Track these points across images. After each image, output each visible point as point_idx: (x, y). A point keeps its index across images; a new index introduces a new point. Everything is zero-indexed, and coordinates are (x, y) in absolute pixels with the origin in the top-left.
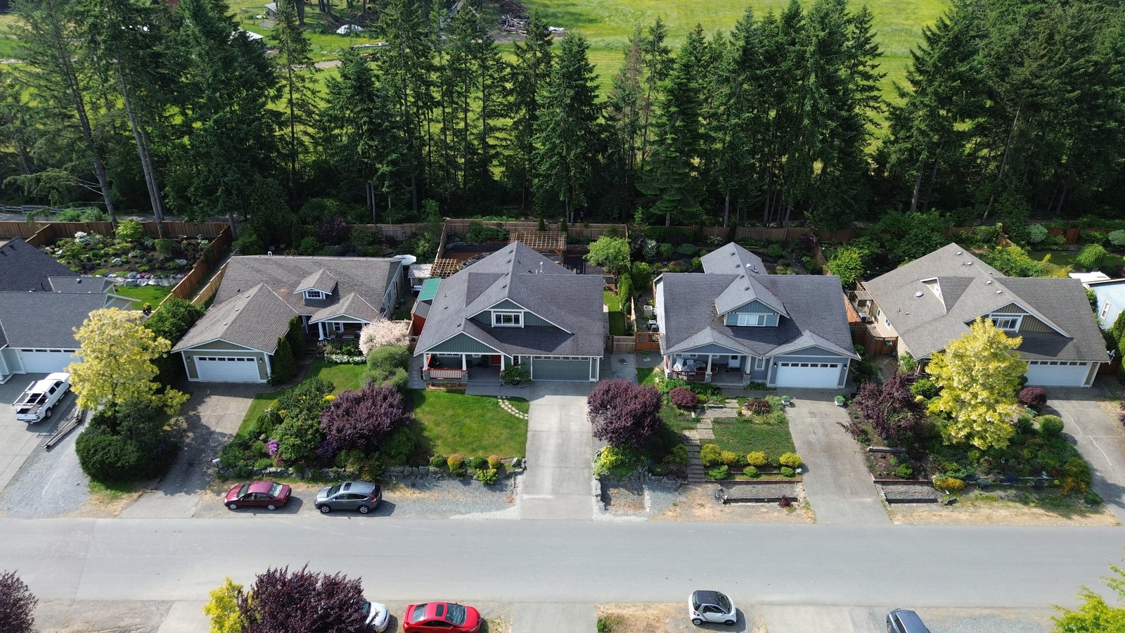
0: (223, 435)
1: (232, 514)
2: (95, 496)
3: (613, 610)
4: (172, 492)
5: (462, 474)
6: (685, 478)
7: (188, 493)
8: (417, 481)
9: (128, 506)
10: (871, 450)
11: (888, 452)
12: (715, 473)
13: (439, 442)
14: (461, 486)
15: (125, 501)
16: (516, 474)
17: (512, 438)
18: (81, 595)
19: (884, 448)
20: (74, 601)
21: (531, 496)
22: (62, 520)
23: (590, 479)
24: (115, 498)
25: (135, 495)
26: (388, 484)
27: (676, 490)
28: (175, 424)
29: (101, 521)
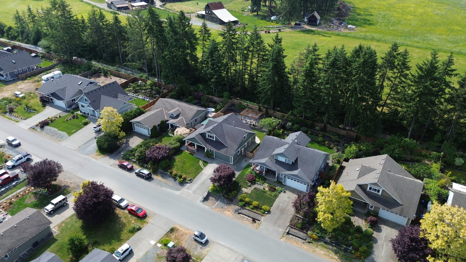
0: (131, 147)
1: (118, 168)
2: (97, 153)
3: (178, 227)
4: (111, 158)
5: (175, 178)
6: (232, 201)
7: (114, 159)
8: (163, 176)
9: (101, 158)
10: (296, 216)
11: (302, 218)
12: (241, 204)
13: (176, 167)
14: (173, 181)
15: (101, 157)
16: (188, 183)
17: (195, 173)
18: (78, 175)
19: (301, 217)
20: (75, 175)
21: (187, 190)
22: (87, 156)
23: (206, 192)
24: (100, 155)
25: (104, 156)
26: (157, 174)
27: (227, 204)
28: (123, 141)
29: (93, 160)
